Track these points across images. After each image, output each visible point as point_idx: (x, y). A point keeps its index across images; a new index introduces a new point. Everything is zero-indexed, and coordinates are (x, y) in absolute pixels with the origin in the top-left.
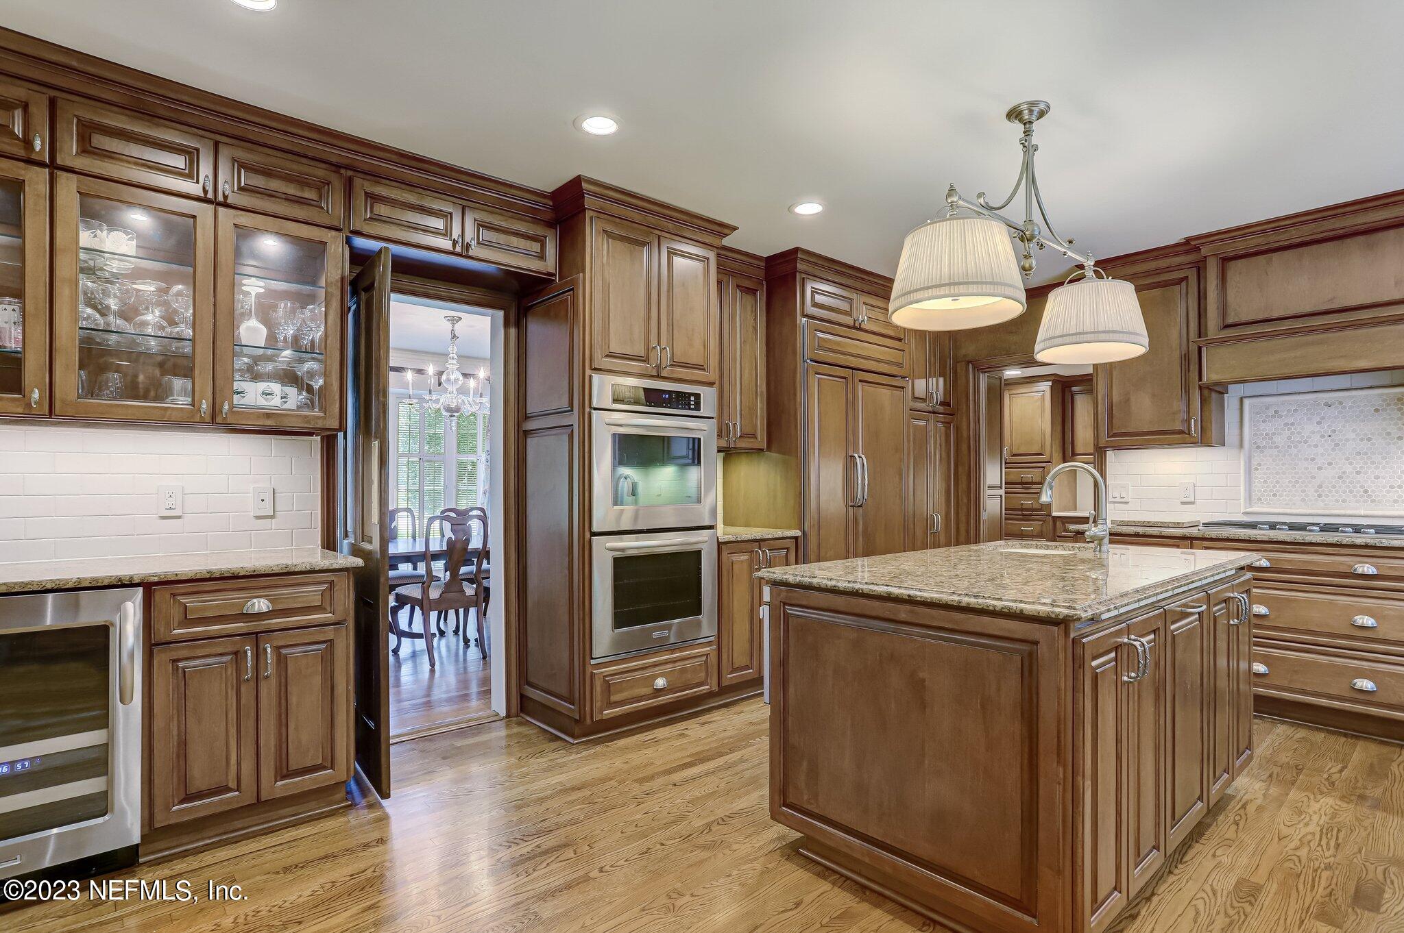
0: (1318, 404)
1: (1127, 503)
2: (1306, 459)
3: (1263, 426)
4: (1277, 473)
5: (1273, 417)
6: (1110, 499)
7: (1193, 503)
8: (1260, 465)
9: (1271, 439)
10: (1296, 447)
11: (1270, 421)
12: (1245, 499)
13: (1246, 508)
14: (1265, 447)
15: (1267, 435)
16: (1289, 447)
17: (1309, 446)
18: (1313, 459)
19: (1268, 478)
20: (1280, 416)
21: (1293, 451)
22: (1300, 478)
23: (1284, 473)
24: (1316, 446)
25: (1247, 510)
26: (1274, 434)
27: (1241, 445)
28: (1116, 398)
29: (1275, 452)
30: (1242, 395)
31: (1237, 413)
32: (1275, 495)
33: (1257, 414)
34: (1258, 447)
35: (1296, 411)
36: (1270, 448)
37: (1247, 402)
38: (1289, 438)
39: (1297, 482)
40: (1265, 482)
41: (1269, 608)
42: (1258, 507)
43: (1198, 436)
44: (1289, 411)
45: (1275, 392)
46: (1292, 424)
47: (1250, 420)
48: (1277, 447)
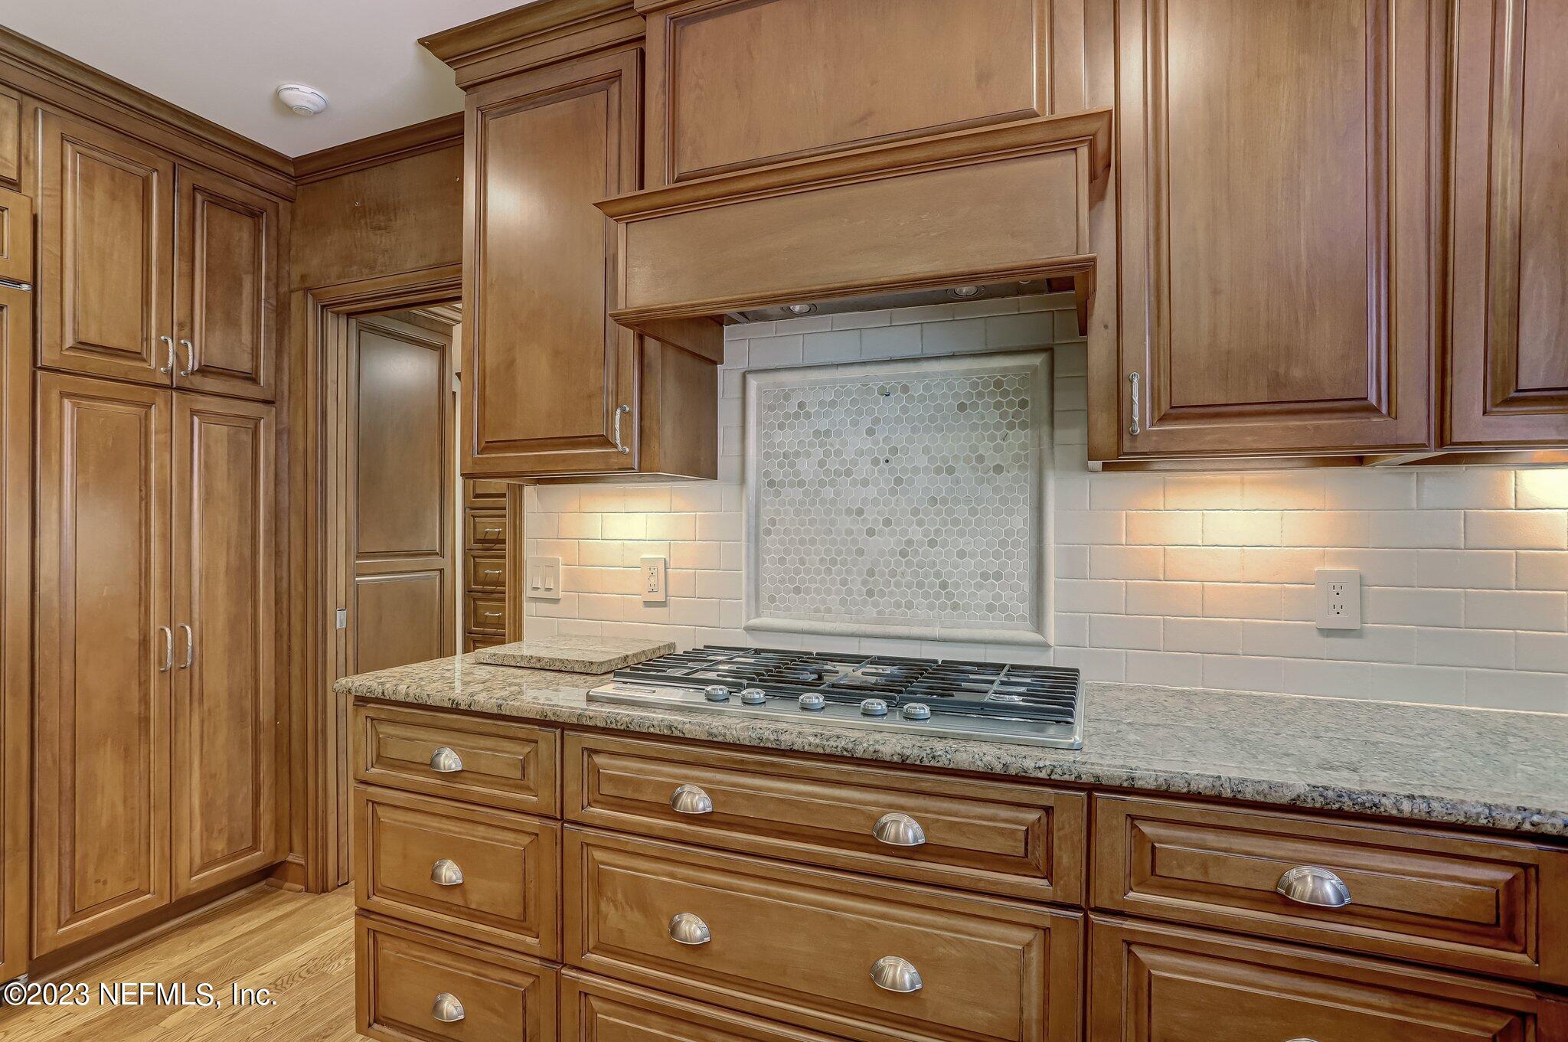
0: (869, 391)
1: (556, 601)
2: (849, 511)
3: (779, 437)
4: (802, 542)
5: (796, 416)
6: (528, 592)
7: (663, 604)
8: (773, 522)
9: (792, 465)
10: (832, 483)
11: (792, 427)
12: (748, 597)
13: (748, 619)
14: (782, 484)
15: (785, 455)
16: (822, 483)
17: (854, 483)
18: (860, 512)
19: (787, 551)
20: (808, 416)
21: (829, 492)
22: (839, 553)
23: (813, 542)
24: (865, 483)
25: (755, 622)
26: (797, 454)
27: (743, 481)
28: (491, 361)
29: (797, 493)
30: (744, 366)
31: (737, 403)
32: (797, 590)
33: (771, 408)
34: (771, 484)
35: (833, 403)
36: (792, 485)
37: (753, 382)
38: (822, 464)
39: (834, 562)
40: (782, 561)
41: (710, 922)
42: (771, 615)
43: (630, 454)
44: (822, 404)
45: (799, 362)
46: (827, 433)
47: (759, 423)
48: (801, 484)
